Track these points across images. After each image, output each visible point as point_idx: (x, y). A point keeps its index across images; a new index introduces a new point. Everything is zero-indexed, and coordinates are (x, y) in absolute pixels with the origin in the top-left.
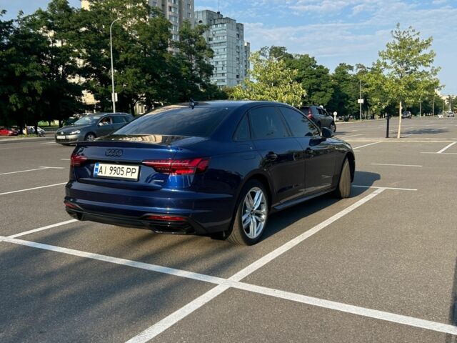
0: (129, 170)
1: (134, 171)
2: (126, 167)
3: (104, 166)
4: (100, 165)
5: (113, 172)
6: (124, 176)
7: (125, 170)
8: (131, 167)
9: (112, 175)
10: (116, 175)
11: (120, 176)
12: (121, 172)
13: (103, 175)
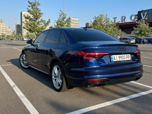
0: (127, 57)
1: (129, 56)
2: (125, 55)
3: (115, 56)
4: (113, 56)
5: (121, 58)
6: (126, 59)
7: (125, 56)
8: (127, 55)
9: (120, 60)
10: (122, 60)
11: (124, 60)
12: (124, 58)
13: (116, 60)
